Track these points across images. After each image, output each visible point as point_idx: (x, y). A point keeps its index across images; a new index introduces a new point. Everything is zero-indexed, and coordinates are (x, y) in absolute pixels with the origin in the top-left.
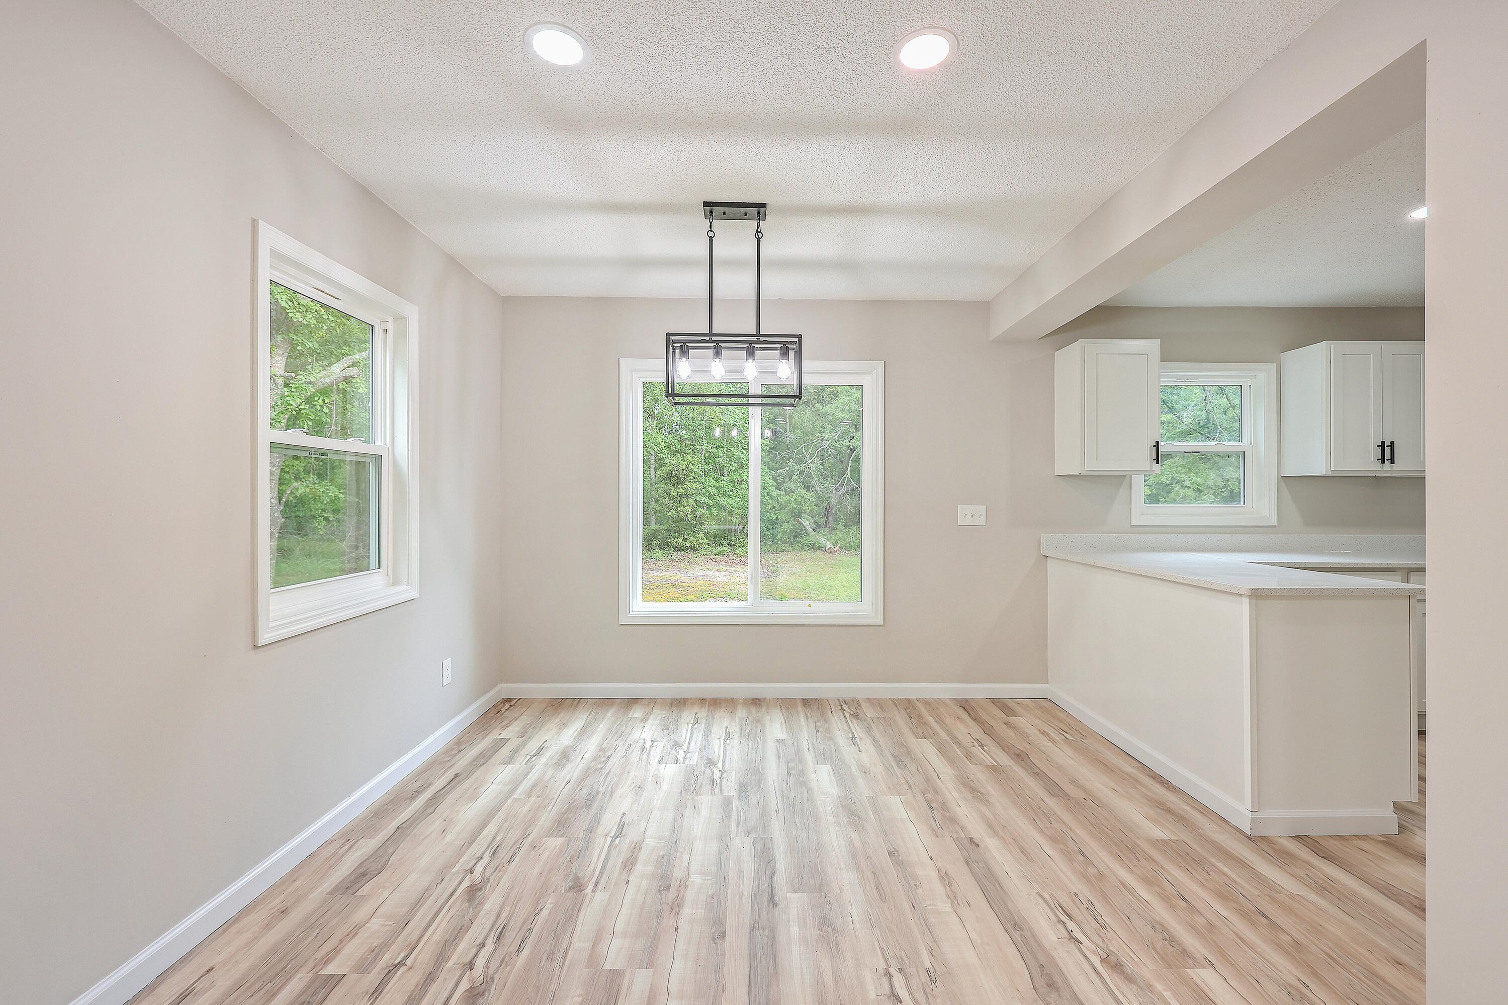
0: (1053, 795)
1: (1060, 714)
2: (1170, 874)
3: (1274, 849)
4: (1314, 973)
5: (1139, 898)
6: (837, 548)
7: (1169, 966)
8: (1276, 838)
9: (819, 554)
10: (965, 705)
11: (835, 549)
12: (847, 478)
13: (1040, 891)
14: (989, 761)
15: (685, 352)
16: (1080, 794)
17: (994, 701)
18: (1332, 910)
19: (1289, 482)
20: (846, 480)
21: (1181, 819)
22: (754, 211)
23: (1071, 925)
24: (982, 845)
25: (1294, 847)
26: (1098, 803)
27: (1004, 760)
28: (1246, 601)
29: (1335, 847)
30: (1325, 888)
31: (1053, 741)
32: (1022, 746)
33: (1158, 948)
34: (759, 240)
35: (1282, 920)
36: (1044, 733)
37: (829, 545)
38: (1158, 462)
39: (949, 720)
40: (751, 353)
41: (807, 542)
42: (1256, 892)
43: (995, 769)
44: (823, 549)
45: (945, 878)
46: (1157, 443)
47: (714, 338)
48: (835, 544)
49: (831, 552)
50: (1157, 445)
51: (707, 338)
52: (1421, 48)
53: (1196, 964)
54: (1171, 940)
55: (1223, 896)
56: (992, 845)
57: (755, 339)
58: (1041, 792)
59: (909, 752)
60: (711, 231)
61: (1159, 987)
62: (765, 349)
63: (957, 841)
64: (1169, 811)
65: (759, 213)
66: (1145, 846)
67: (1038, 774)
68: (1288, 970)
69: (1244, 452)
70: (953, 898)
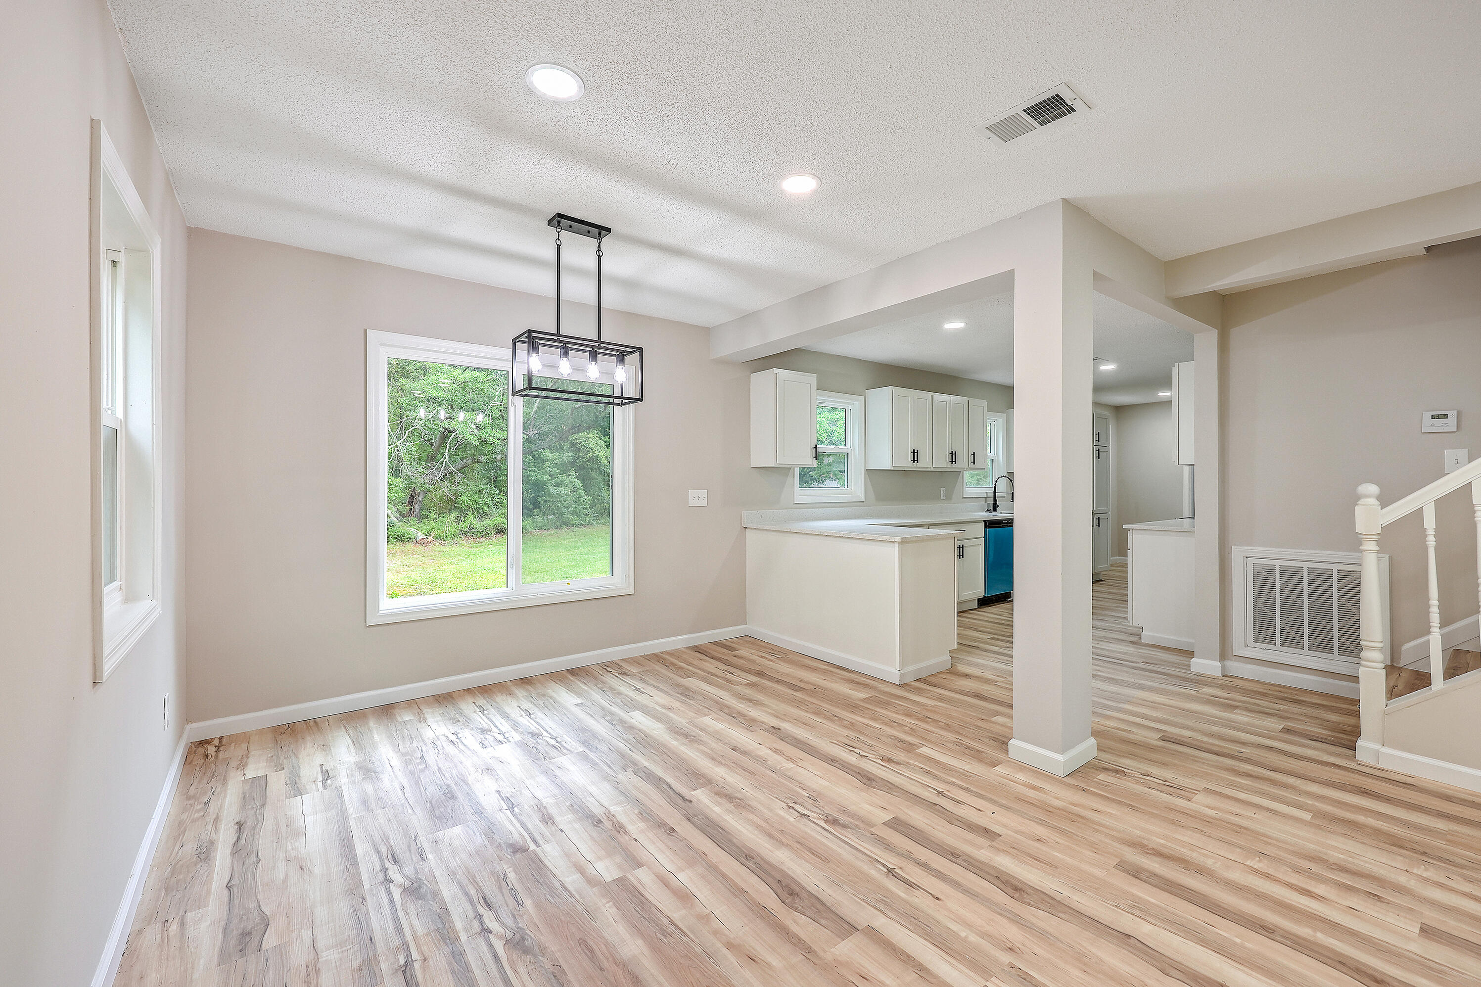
0: (797, 691)
1: (762, 644)
2: (881, 713)
3: (913, 688)
4: (960, 734)
5: (875, 728)
6: (430, 539)
7: (909, 752)
8: (912, 683)
9: (410, 546)
10: (697, 649)
11: (429, 540)
12: (444, 463)
13: (830, 740)
14: (745, 682)
15: (536, 348)
16: (811, 687)
17: (715, 643)
18: (950, 707)
19: (871, 473)
20: (444, 465)
21: (866, 686)
22: (596, 231)
23: (857, 751)
24: (782, 728)
25: (918, 684)
26: (823, 689)
27: (754, 679)
28: (897, 545)
29: (932, 679)
30: (941, 699)
31: (771, 661)
32: (757, 668)
33: (899, 746)
34: (599, 257)
35: (936, 717)
36: (762, 657)
37: (420, 536)
38: (816, 459)
39: (695, 662)
40: (594, 356)
41: (393, 534)
42: (919, 709)
43: (751, 685)
44: (414, 540)
45: (776, 751)
46: (816, 446)
47: (561, 339)
48: (428, 534)
49: (422, 543)
50: (816, 447)
51: (556, 338)
52: (1012, 272)
53: (919, 747)
54: (902, 741)
55: (908, 715)
56: (785, 726)
57: (596, 344)
58: (790, 691)
59: (687, 689)
60: (559, 240)
61: (912, 762)
62: (606, 354)
63: (766, 730)
64: (858, 683)
65: (600, 234)
66: (862, 704)
67: (779, 682)
68: (952, 737)
69: (848, 453)
70: (790, 759)
